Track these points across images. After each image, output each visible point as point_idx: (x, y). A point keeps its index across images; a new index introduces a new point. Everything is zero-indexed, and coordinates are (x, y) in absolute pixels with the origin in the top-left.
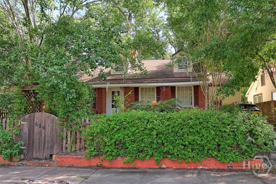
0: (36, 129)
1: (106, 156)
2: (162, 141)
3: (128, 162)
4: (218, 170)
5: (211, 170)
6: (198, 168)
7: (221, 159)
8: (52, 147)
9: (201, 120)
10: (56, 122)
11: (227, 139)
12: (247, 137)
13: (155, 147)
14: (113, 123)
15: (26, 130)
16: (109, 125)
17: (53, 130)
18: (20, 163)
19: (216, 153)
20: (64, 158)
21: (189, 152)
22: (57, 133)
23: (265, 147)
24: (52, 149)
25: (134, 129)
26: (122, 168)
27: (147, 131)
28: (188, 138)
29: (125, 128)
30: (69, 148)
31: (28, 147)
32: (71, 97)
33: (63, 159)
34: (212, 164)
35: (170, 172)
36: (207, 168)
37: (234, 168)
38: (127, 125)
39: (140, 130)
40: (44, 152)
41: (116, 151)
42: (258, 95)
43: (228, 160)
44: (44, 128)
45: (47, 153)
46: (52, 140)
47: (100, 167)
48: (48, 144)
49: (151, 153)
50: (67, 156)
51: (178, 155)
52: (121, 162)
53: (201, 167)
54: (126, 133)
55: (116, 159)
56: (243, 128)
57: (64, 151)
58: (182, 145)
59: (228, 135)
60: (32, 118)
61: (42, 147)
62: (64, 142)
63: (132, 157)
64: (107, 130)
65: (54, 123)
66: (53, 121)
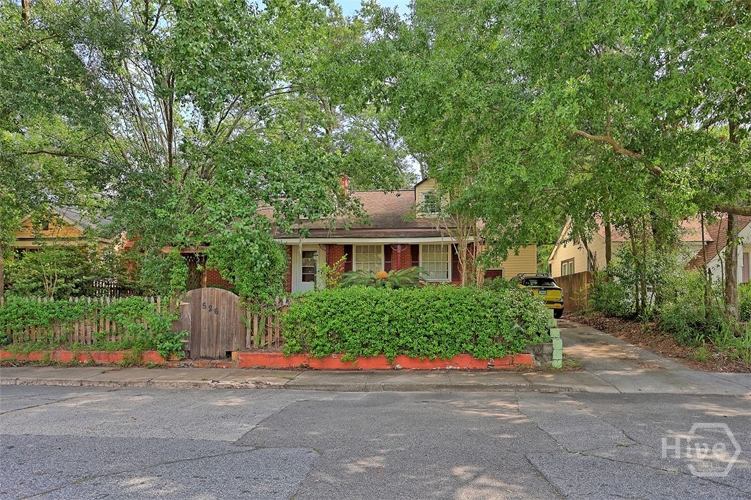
0: (204, 313)
1: (314, 352)
2: (397, 330)
3: (348, 360)
4: (475, 370)
5: (465, 370)
6: (447, 368)
7: (479, 355)
8: (229, 341)
9: (452, 301)
10: (235, 303)
11: (488, 327)
12: (514, 324)
13: (386, 339)
14: (326, 304)
15: (188, 314)
16: (319, 307)
17: (230, 316)
18: (182, 363)
19: (471, 347)
20: (251, 355)
21: (434, 346)
22: (236, 319)
23: (537, 338)
24: (229, 344)
25: (357, 312)
26: (338, 369)
27: (375, 317)
28: (434, 326)
29: (342, 312)
30: (256, 343)
31: (192, 340)
32: (263, 266)
33: (248, 358)
34: (466, 363)
35: (408, 373)
36: (459, 368)
37: (495, 367)
38: (347, 307)
39: (366, 313)
40: (217, 347)
41: (329, 345)
42: (567, 261)
43: (487, 356)
44: (217, 312)
45: (221, 350)
46: (229, 330)
47: (305, 368)
48: (223, 335)
49: (380, 348)
50: (255, 353)
51: (419, 350)
52: (335, 361)
53: (451, 367)
54: (344, 318)
55: (329, 356)
56: (509, 312)
57: (249, 347)
58: (425, 336)
59: (490, 322)
60: (198, 296)
61: (214, 339)
62: (249, 331)
63: (352, 353)
64: (316, 315)
65: (233, 303)
66: (230, 301)
